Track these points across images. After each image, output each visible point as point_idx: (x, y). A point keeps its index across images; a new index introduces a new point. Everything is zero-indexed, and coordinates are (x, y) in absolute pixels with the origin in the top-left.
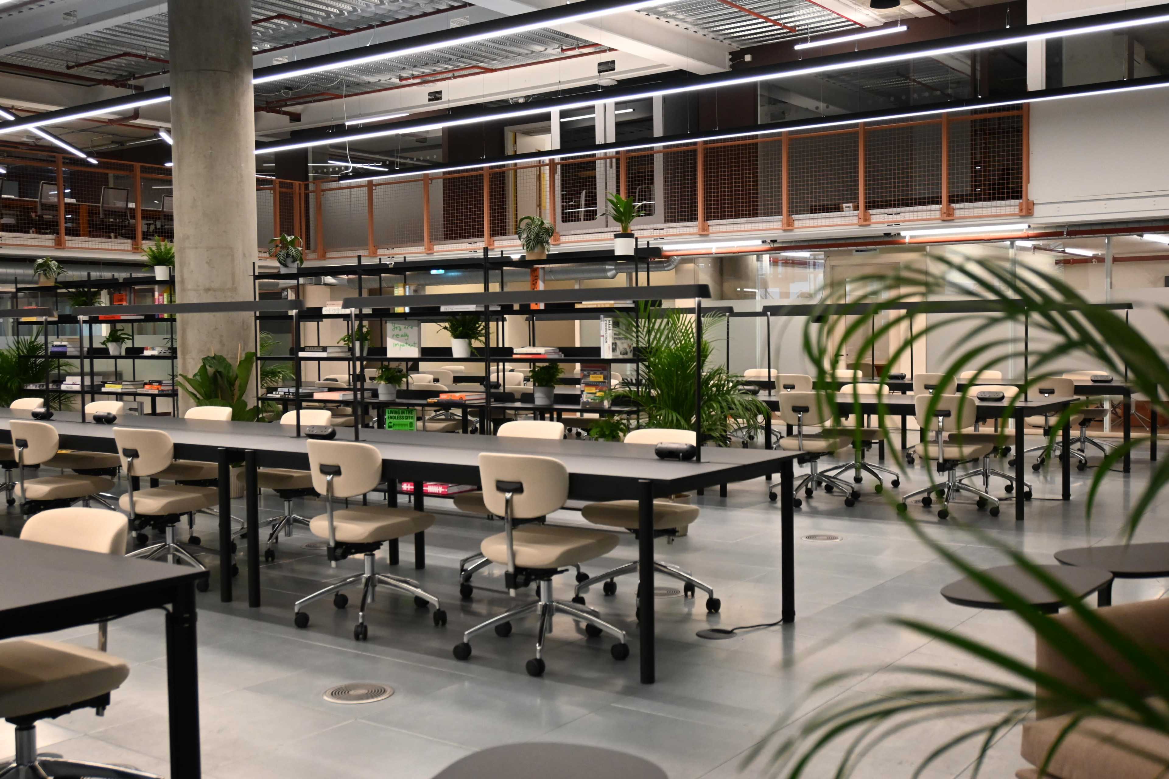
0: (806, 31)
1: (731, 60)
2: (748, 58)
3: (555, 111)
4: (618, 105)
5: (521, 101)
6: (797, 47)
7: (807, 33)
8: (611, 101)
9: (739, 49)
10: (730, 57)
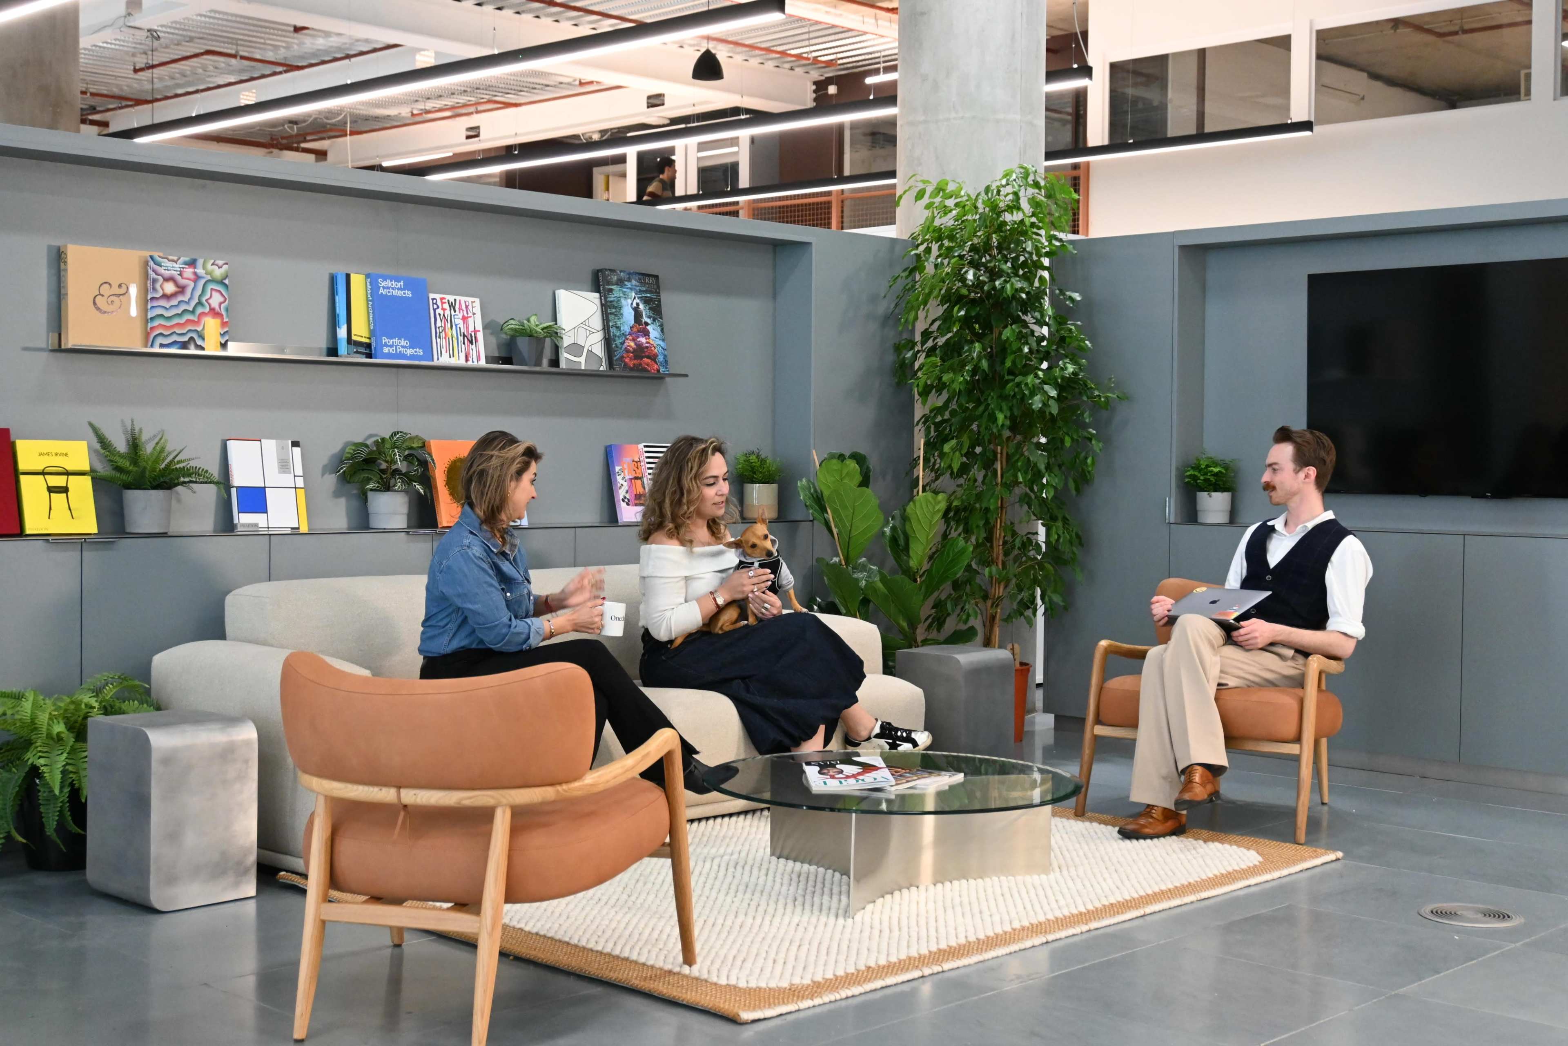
0: (877, 60)
1: (815, 91)
2: (832, 90)
3: (631, 152)
4: (702, 147)
5: (596, 137)
6: (869, 81)
7: (879, 63)
8: (693, 141)
9: (823, 78)
10: (814, 87)
